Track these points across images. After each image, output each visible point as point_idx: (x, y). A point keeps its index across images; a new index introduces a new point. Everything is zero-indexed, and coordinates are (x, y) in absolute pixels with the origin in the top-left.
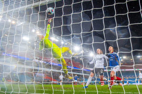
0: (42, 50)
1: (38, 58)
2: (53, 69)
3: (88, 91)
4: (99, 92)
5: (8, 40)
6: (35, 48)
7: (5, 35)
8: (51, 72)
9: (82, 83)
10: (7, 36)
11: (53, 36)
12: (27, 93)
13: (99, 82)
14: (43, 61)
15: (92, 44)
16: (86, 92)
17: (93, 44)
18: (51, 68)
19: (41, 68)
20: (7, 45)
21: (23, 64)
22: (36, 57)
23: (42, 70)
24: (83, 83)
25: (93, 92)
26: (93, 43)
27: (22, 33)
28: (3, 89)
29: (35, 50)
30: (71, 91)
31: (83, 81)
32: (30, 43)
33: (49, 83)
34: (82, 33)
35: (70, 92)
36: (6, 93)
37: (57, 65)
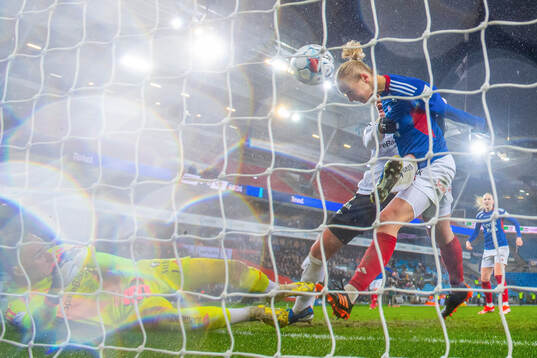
0: (221, 127)
1: (201, 167)
2: (277, 223)
3: (462, 341)
4: (519, 343)
5: (46, 73)
6: (187, 113)
7: (30, 45)
8: (270, 239)
9: (428, 297)
10: (39, 48)
11: (279, 48)
12: (142, 348)
13: (519, 291)
14: (225, 179)
15: (481, 93)
16: (452, 346)
17: (490, 93)
18: (267, 221)
19: (216, 219)
20: (36, 96)
21: (122, 197)
22: (190, 163)
23: (221, 229)
24: (437, 297)
25: (486, 342)
26: (487, 85)
27: (118, 35)
29: (183, 123)
30: (370, 338)
31: (435, 284)
32: (159, 86)
33: (257, 299)
34: (428, 32)
35: (366, 343)
36: (34, 349)
37: (301, 201)
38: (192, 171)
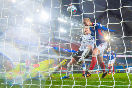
0: (48, 34)
1: (44, 43)
2: (61, 55)
3: (103, 81)
4: (116, 82)
5: (9, 23)
6: (40, 31)
7: (5, 16)
8: (60, 59)
9: (96, 71)
10: (7, 17)
11: (61, 16)
12: (31, 84)
13: (116, 70)
14: (49, 46)
15: (107, 25)
16: (101, 82)
17: (109, 25)
18: (59, 55)
19: (48, 55)
20: (6, 28)
21: (26, 50)
22: (41, 42)
23: (48, 57)
24: (98, 72)
25: (109, 82)
26: (108, 23)
27: (24, 14)
28: (3, 80)
29: (40, 33)
30: (83, 81)
31: (97, 69)
32: (34, 25)
33: (57, 73)
34: (95, 12)
35: (82, 82)
36: (7, 85)
37: (67, 50)
38: (42, 44)
